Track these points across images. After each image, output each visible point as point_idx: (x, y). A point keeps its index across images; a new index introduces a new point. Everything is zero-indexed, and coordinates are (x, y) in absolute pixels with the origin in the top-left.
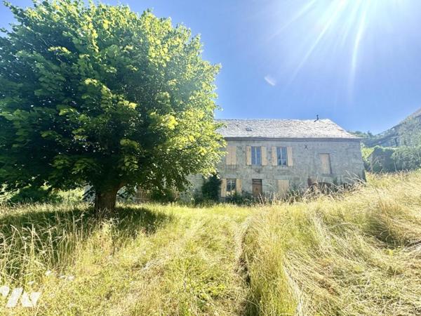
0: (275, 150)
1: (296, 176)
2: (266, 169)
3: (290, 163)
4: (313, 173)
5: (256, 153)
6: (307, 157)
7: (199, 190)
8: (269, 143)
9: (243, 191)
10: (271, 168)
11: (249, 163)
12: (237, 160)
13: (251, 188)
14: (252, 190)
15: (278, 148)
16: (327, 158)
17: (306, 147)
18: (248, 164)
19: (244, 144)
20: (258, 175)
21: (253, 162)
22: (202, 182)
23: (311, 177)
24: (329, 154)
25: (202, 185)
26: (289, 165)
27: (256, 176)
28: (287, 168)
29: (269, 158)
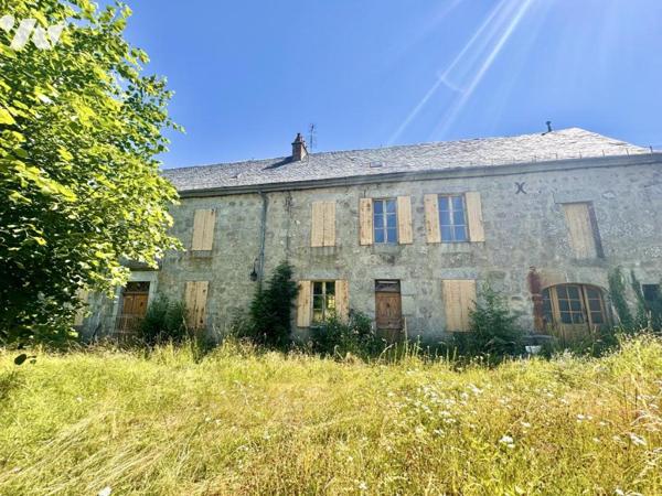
0: (432, 205)
1: (496, 268)
2: (410, 254)
3: (477, 235)
4: (544, 255)
5: (386, 214)
6: (524, 216)
7: (248, 310)
8: (418, 187)
9: (351, 312)
10: (424, 249)
11: (368, 238)
12: (337, 232)
13: (372, 303)
14: (374, 308)
15: (443, 199)
16: (585, 215)
17: (520, 188)
18: (363, 242)
19: (353, 193)
20: (388, 269)
21: (379, 238)
23: (539, 271)
24: (589, 203)
25: (253, 298)
26: (473, 239)
27: (383, 273)
28: (467, 248)
29: (418, 225)
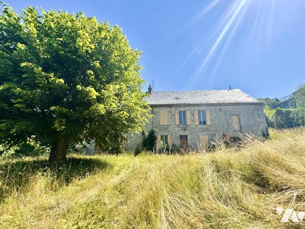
0: (196, 112)
1: (214, 132)
2: (190, 128)
3: (208, 123)
4: (226, 129)
5: (183, 115)
6: (221, 118)
7: (141, 144)
8: (192, 108)
9: (173, 145)
10: (194, 126)
11: (178, 123)
12: (168, 121)
13: (179, 142)
14: (179, 143)
15: (199, 112)
16: (237, 118)
17: (220, 110)
18: (176, 124)
19: (173, 109)
20: (184, 132)
21: (180, 122)
22: (142, 138)
23: (225, 133)
24: (238, 115)
25: (142, 141)
26: (208, 124)
27: (183, 133)
28: (206, 126)
29: (192, 119)
